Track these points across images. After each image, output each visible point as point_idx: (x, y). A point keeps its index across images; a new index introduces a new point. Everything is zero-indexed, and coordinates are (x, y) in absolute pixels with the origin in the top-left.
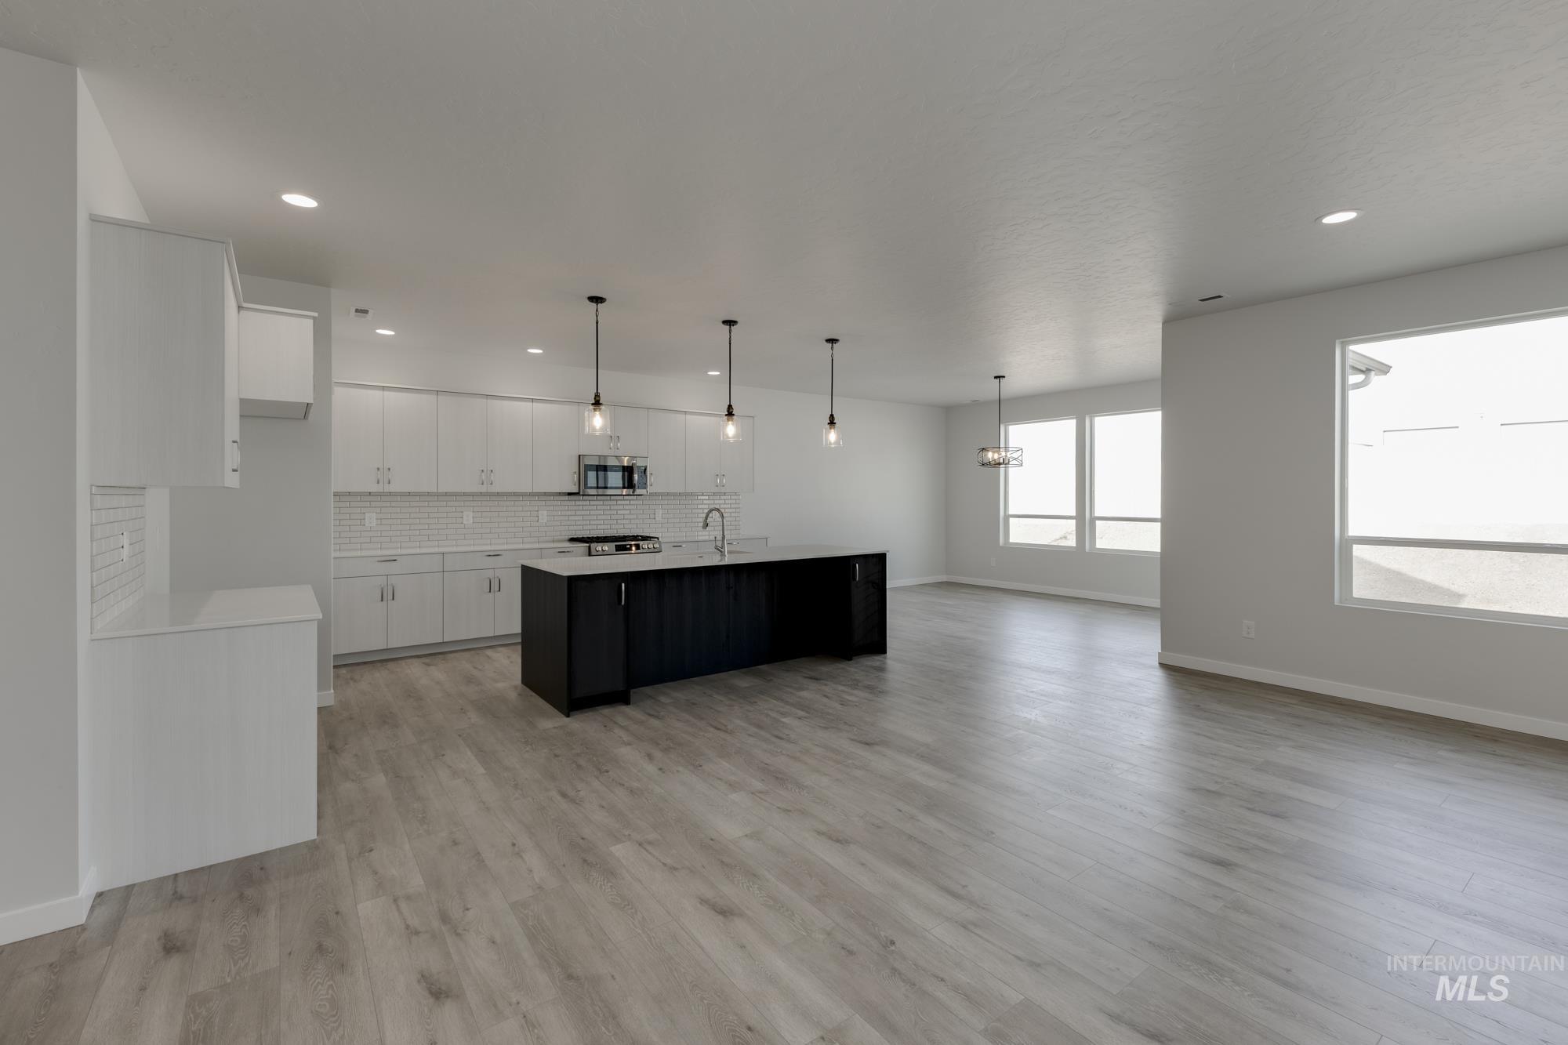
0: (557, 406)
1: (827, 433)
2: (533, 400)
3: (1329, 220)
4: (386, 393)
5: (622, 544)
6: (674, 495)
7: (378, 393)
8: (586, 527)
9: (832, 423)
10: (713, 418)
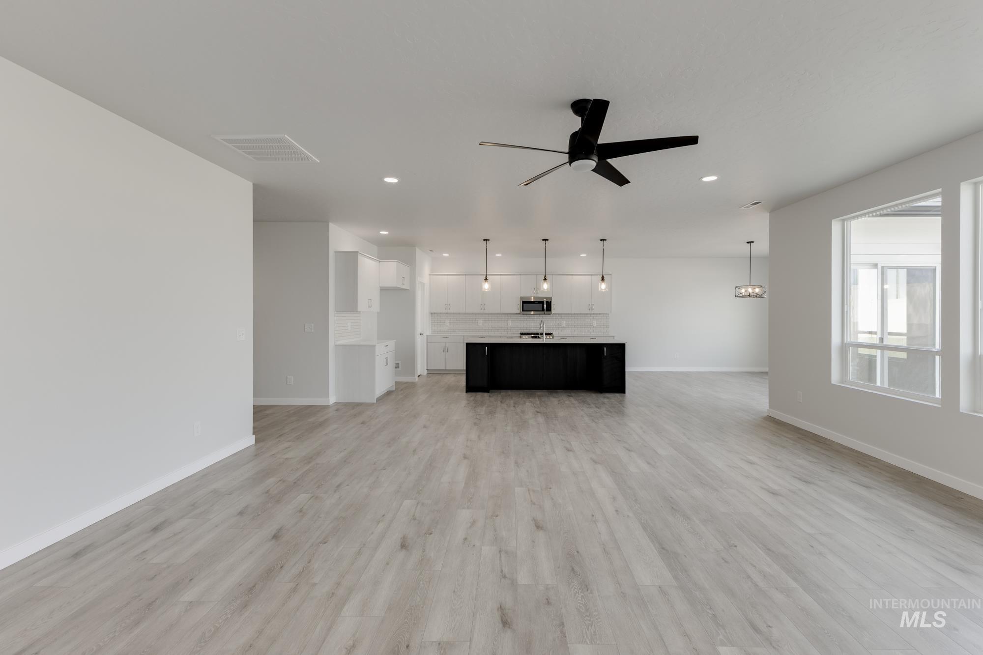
0: (511, 276)
1: (601, 285)
2: (501, 275)
3: (705, 179)
4: (449, 276)
5: (536, 335)
6: (565, 314)
7: (446, 276)
8: (521, 328)
9: (603, 279)
10: (586, 277)
